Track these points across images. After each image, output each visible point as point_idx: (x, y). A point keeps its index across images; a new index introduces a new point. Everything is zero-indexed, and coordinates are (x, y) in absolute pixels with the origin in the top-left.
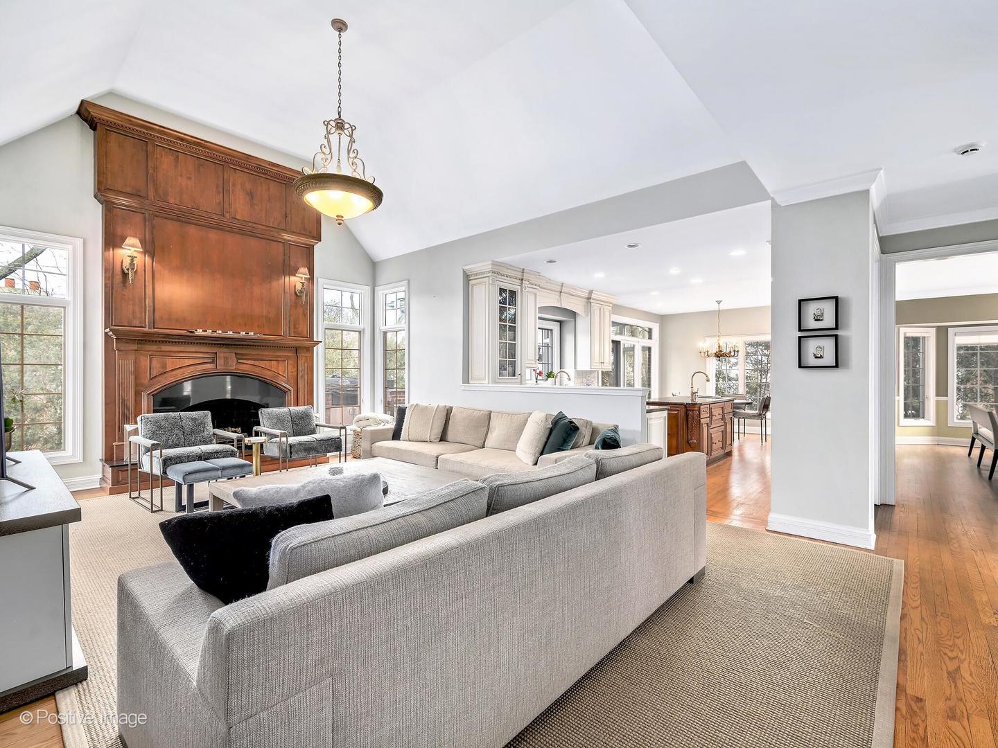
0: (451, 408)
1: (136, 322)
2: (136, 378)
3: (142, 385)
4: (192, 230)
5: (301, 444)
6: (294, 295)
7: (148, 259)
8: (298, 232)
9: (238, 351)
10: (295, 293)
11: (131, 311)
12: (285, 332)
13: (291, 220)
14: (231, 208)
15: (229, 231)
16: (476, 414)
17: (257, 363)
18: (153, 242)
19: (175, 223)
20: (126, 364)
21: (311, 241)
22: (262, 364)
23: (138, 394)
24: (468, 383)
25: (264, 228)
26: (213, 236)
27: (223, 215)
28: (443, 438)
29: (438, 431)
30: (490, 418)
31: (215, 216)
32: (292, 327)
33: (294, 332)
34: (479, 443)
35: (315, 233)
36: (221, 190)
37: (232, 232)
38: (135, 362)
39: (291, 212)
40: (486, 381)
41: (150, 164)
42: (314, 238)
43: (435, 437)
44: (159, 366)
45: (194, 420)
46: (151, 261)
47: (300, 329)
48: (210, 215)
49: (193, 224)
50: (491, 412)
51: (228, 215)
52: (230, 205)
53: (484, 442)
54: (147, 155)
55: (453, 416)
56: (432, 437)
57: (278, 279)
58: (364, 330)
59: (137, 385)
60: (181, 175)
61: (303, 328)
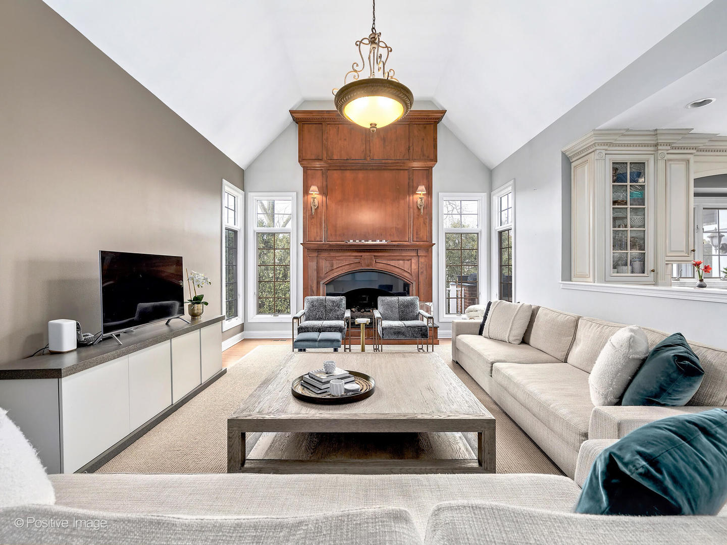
0: (538, 308)
1: (318, 239)
2: (317, 273)
3: (321, 278)
4: (348, 174)
5: (392, 328)
6: (416, 208)
7: (324, 198)
8: (418, 158)
9: (376, 254)
10: (417, 206)
11: (315, 232)
12: (409, 239)
13: (413, 150)
14: (370, 153)
15: (370, 170)
16: (561, 318)
17: (389, 262)
18: (327, 186)
19: (338, 171)
20: (313, 265)
21: (429, 164)
22: (392, 263)
23: (318, 283)
24: (571, 280)
25: (393, 161)
26: (361, 175)
27: (365, 159)
28: (525, 341)
29: (519, 332)
30: (577, 325)
31: (361, 161)
32: (415, 234)
33: (417, 238)
34: (560, 355)
35: (432, 157)
36: (364, 142)
37: (373, 169)
38: (317, 263)
39: (413, 145)
40: (591, 279)
41: (324, 137)
42: (431, 160)
43: (514, 338)
44: (329, 265)
45: (333, 302)
46: (325, 199)
47: (421, 235)
48: (357, 161)
49: (348, 170)
50: (579, 318)
51: (368, 159)
52: (370, 151)
53: (567, 355)
54: (322, 133)
55: (538, 317)
56: (511, 339)
57: (404, 198)
58: (481, 231)
59: (318, 277)
60: (340, 139)
61: (423, 234)
